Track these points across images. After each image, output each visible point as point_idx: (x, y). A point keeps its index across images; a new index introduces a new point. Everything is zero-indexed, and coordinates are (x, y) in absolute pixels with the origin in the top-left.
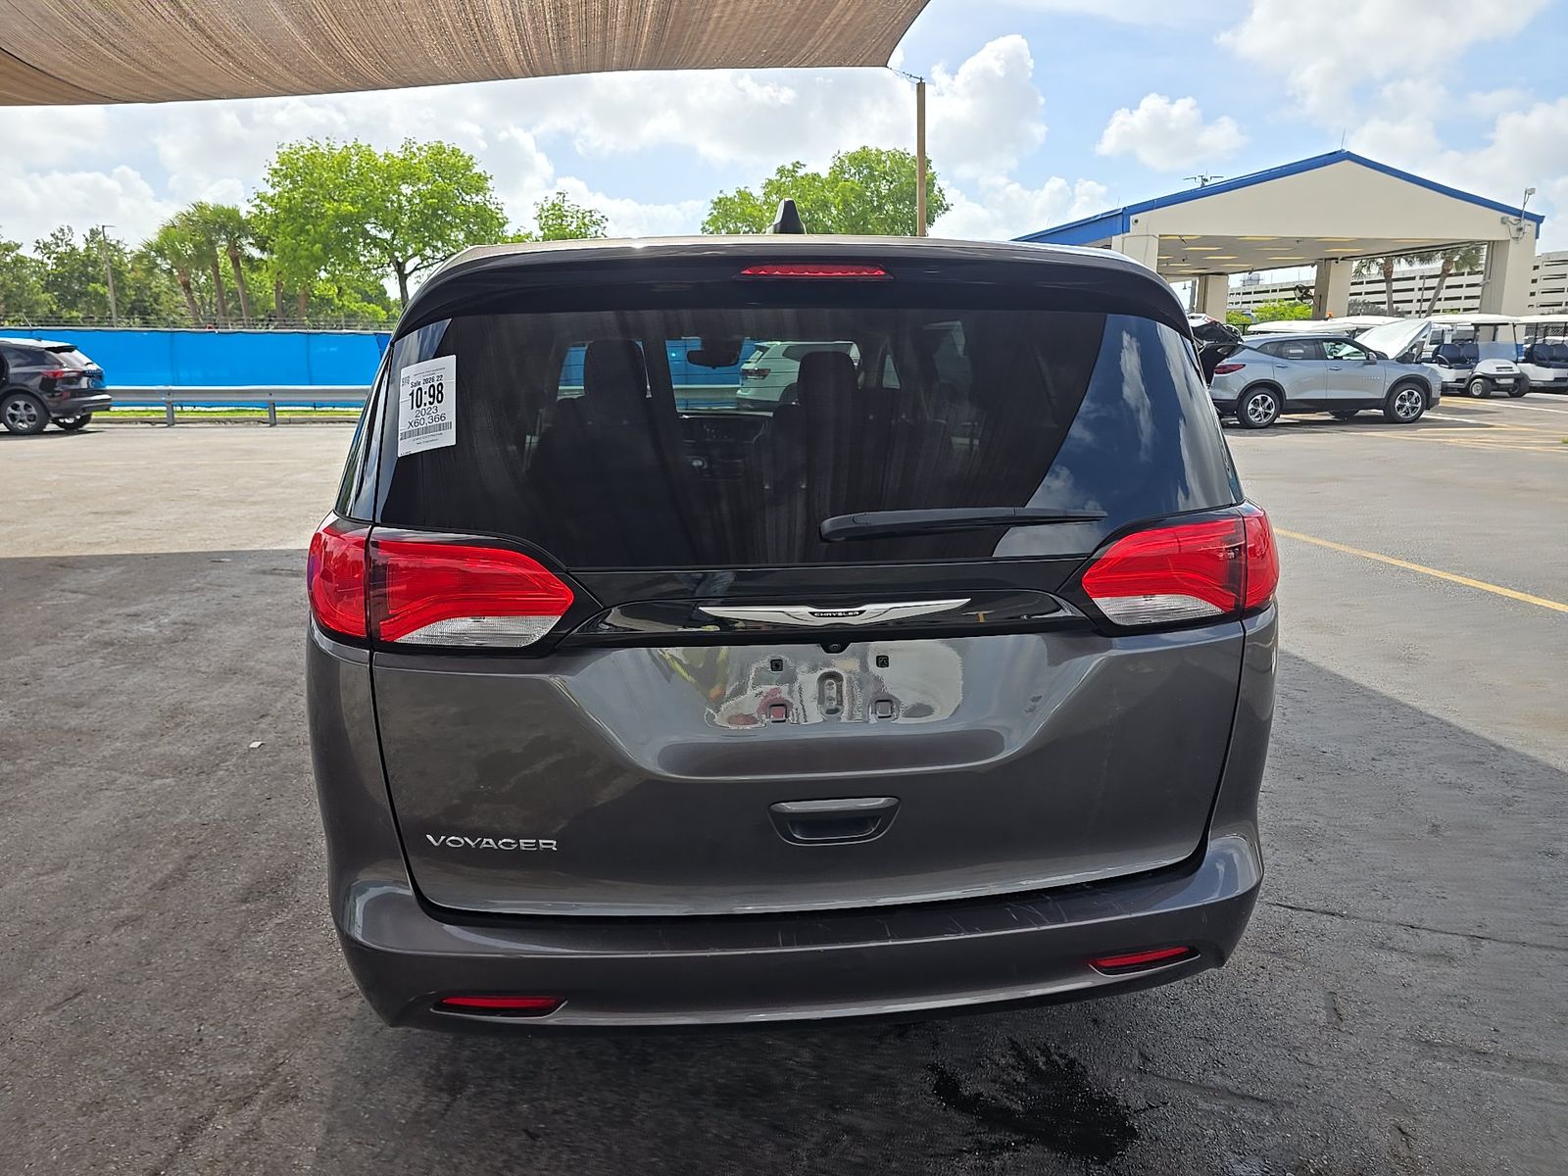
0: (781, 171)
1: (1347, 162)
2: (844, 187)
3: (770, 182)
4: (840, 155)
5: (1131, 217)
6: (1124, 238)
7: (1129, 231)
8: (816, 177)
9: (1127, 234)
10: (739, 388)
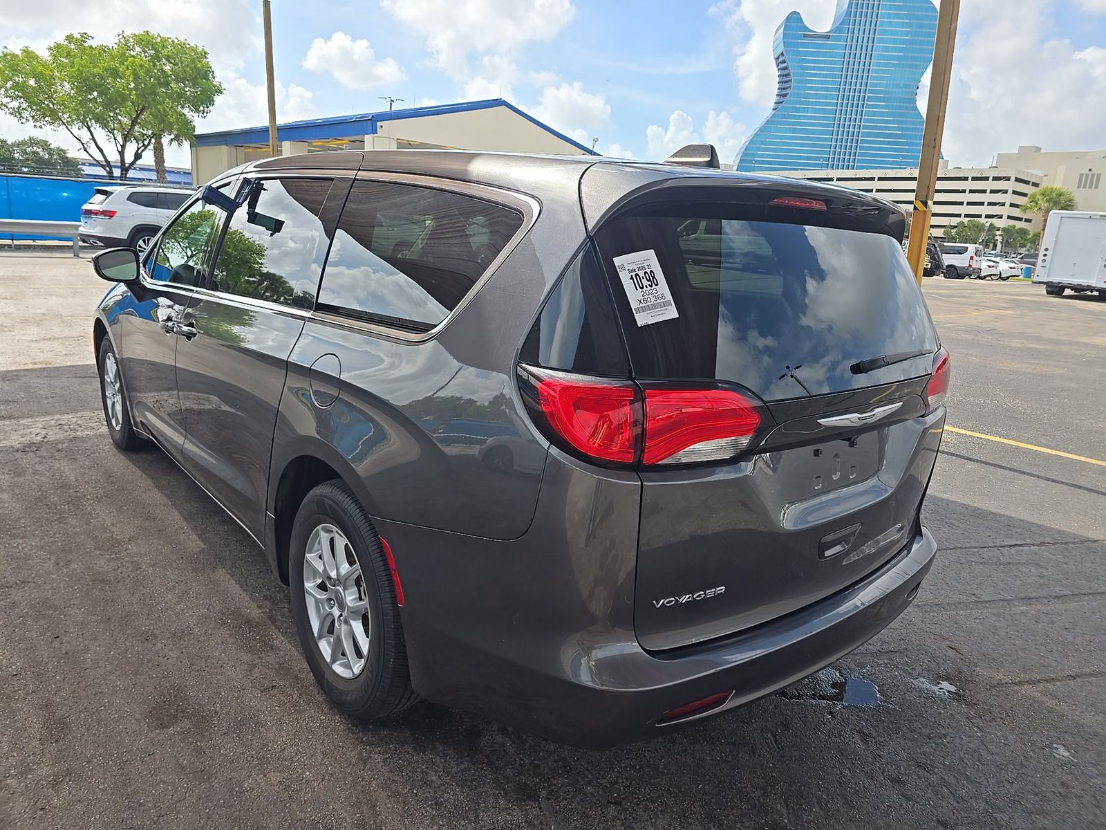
0: (69, 38)
1: (504, 107)
2: (133, 62)
3: (58, 46)
4: (125, 35)
5: (378, 123)
6: (373, 138)
7: (377, 133)
8: (103, 49)
9: (376, 135)
10: (80, 226)
